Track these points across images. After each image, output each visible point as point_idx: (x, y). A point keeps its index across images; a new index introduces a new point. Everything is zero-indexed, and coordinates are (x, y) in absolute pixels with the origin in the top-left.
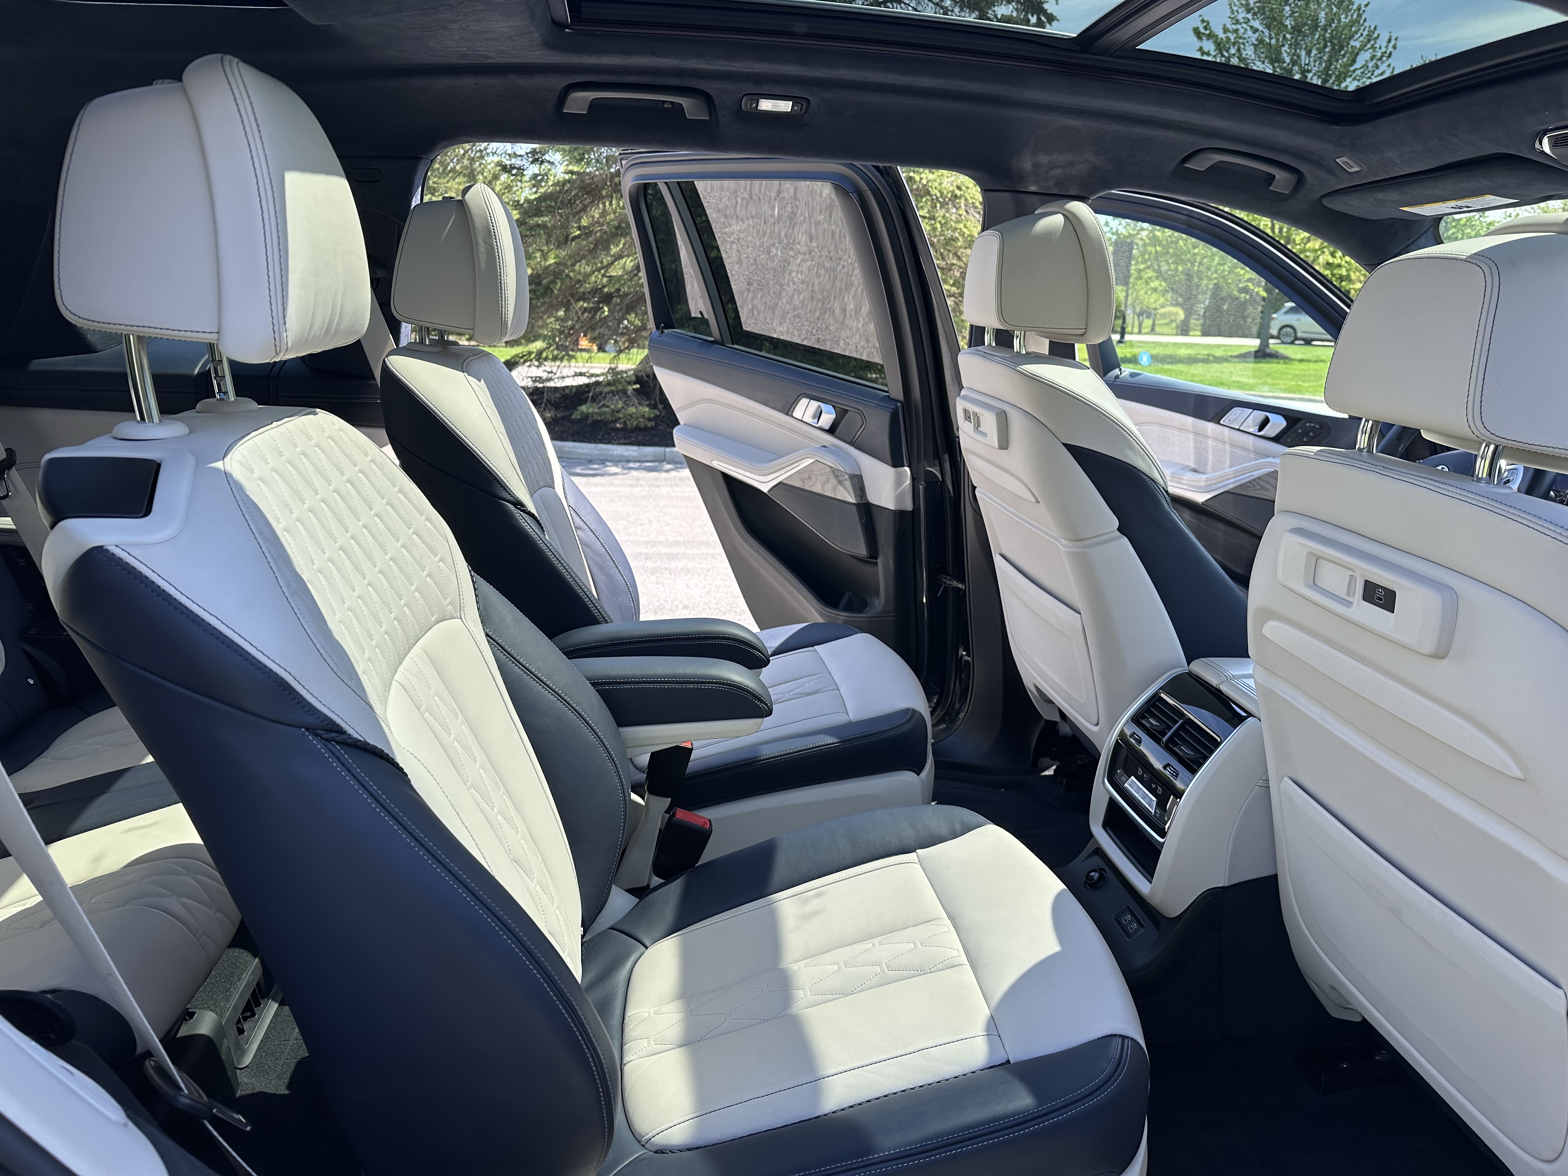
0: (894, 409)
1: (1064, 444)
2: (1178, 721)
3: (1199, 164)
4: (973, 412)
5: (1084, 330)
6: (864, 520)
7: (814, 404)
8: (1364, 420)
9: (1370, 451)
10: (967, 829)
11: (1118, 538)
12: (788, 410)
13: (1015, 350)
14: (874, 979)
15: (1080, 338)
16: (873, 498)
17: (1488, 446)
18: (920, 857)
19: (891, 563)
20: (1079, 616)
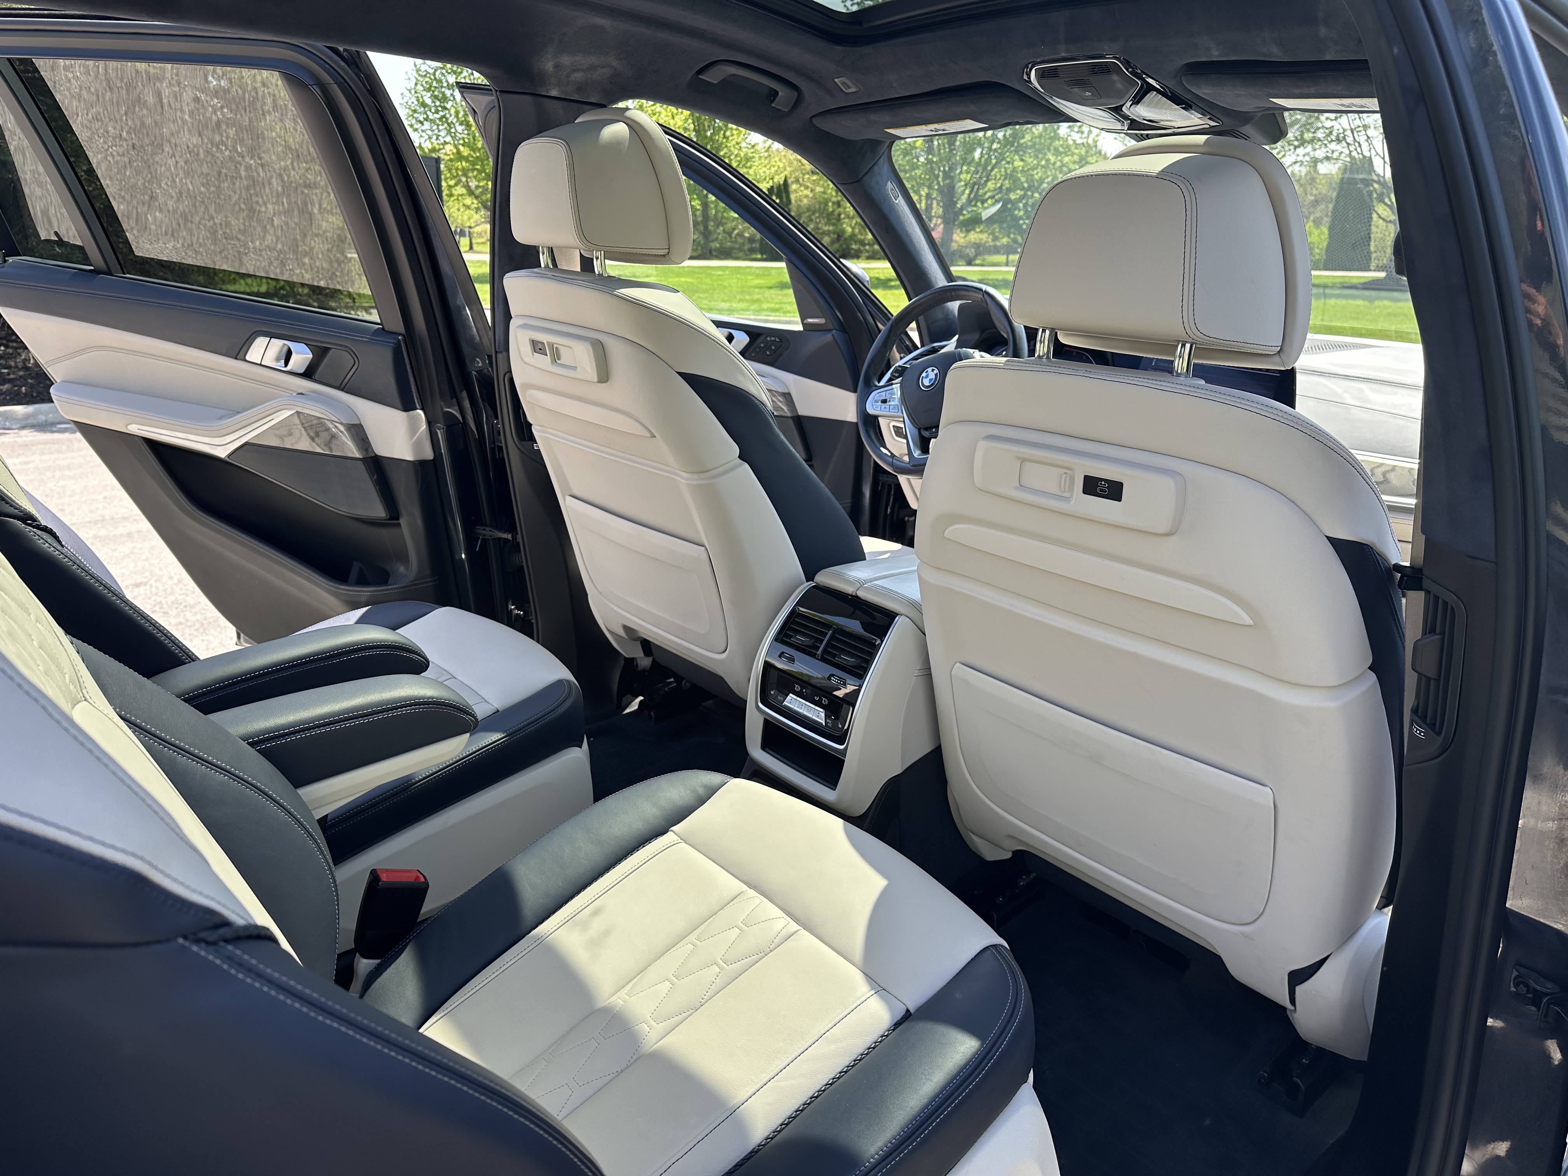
0: (395, 344)
1: (678, 373)
2: (827, 633)
3: (712, 77)
4: (548, 343)
5: (667, 251)
6: (376, 476)
7: (277, 345)
8: (1041, 330)
9: (1048, 358)
10: (712, 791)
11: (740, 465)
12: (239, 353)
13: (597, 272)
14: (717, 980)
15: (662, 259)
16: (383, 448)
17: (1183, 345)
18: (681, 835)
19: (419, 522)
20: (703, 548)
